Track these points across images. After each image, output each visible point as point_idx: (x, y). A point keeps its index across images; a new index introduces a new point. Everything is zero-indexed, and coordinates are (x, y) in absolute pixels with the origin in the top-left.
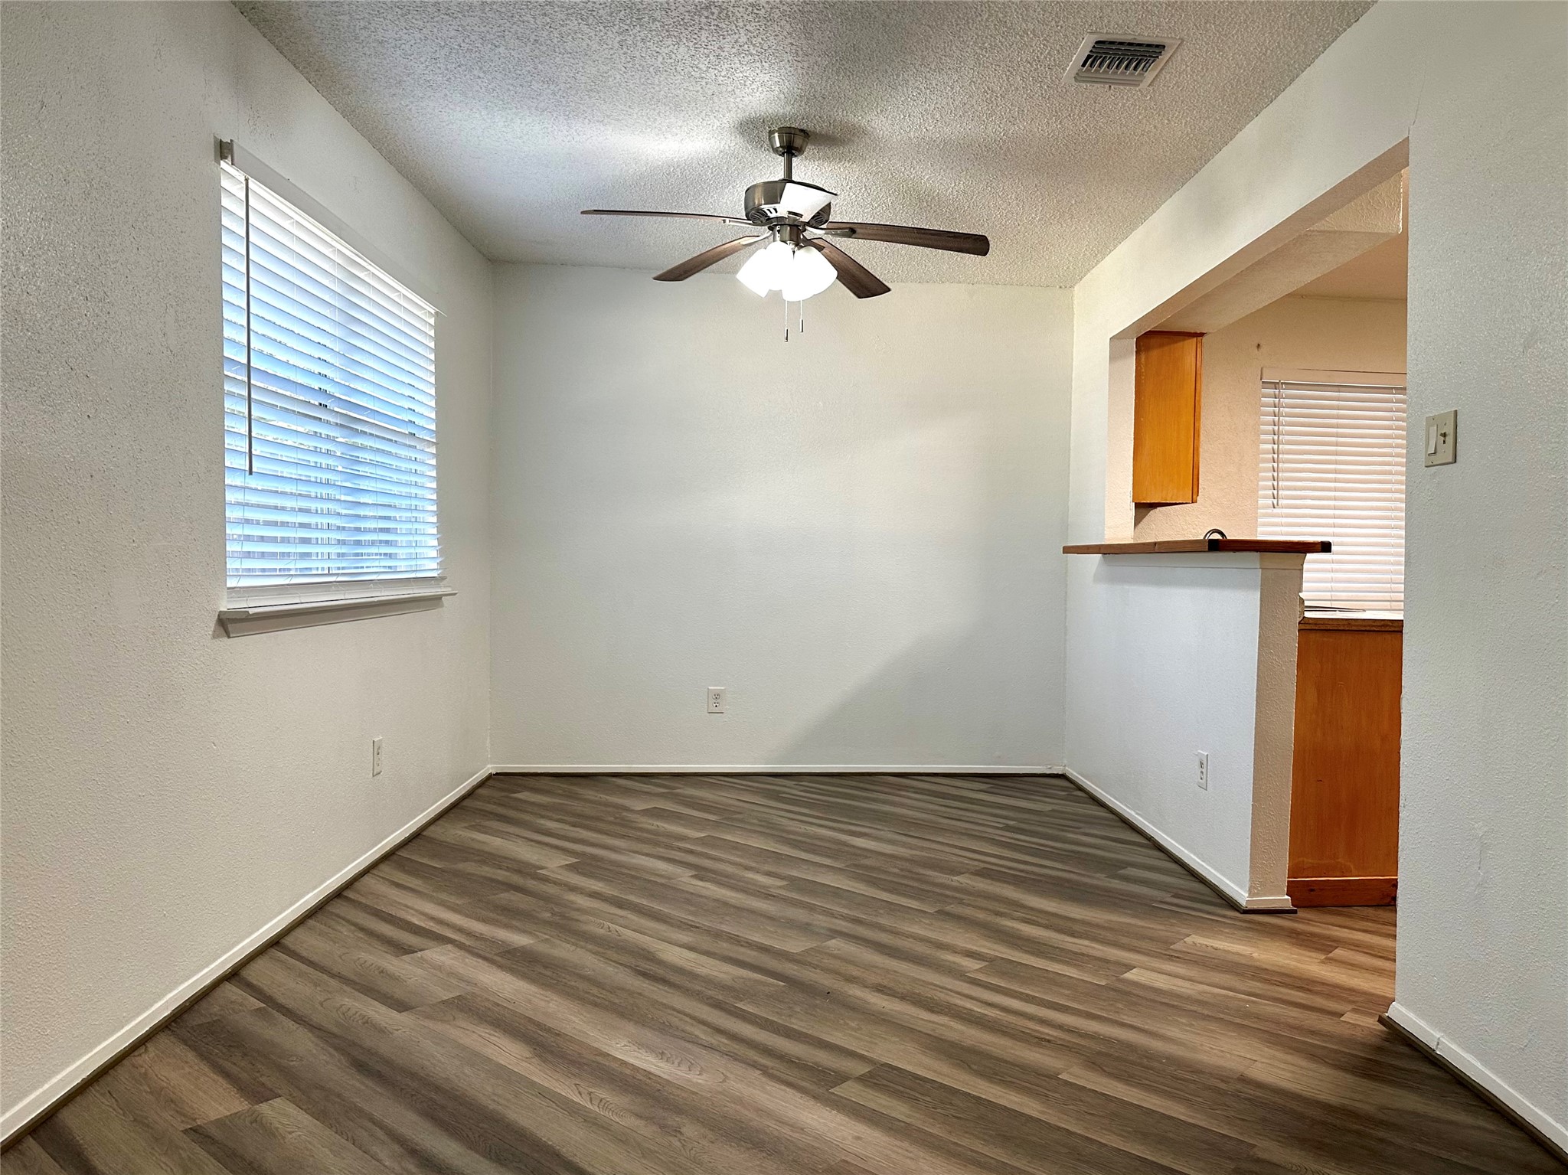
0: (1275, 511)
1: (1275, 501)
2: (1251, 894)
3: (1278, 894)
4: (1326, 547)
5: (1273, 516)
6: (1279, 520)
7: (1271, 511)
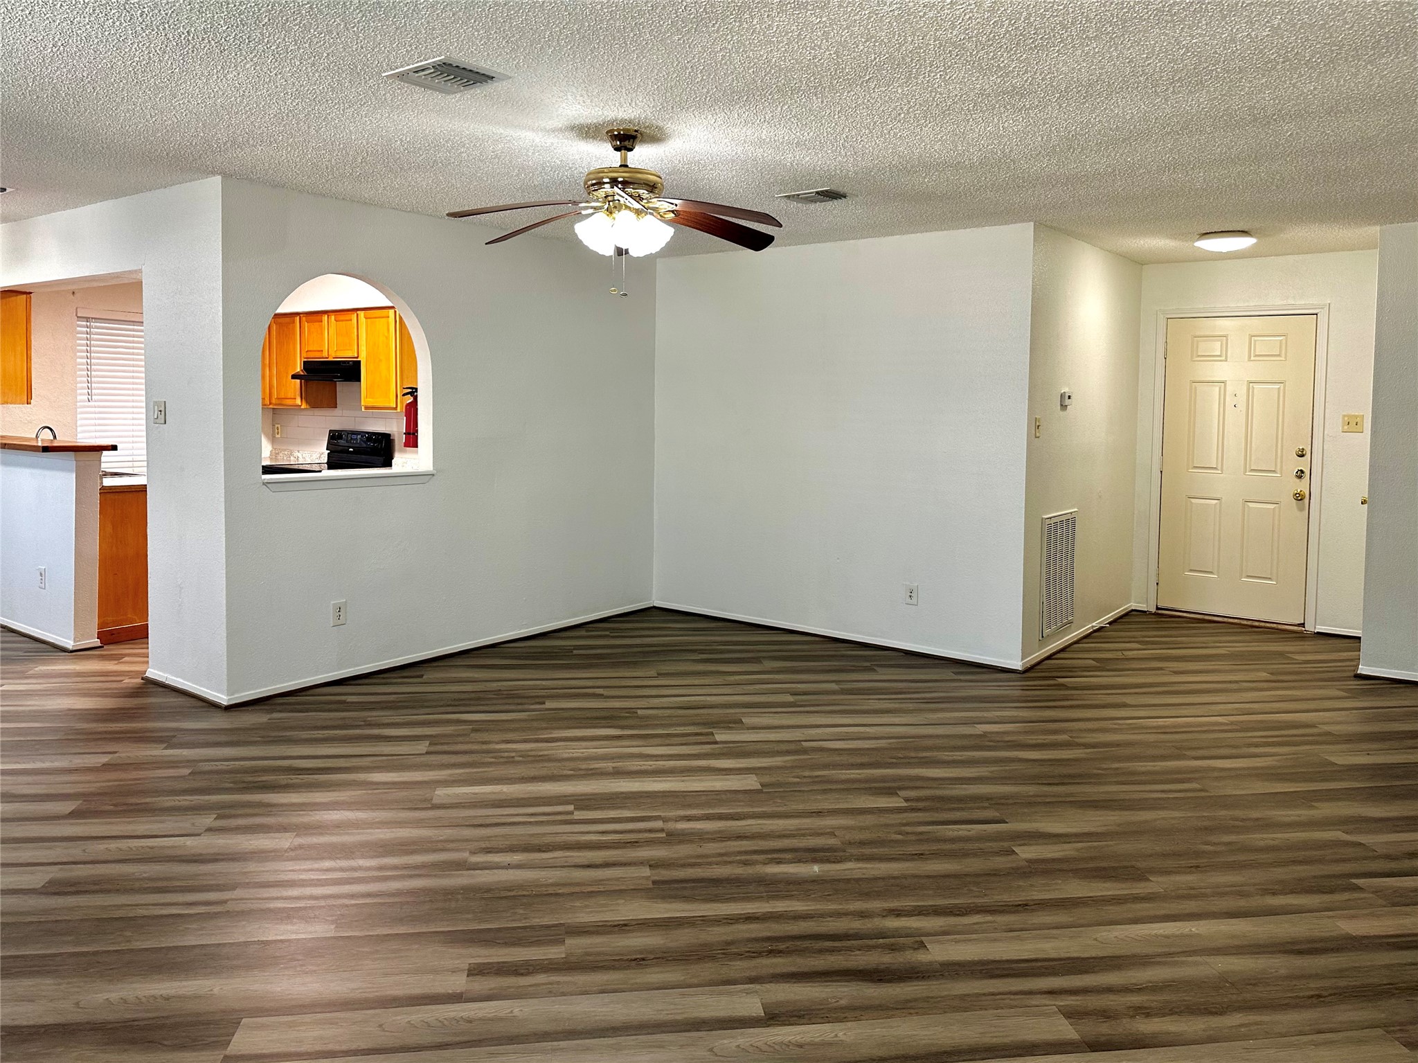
0: (90, 403)
1: (90, 397)
2: (75, 641)
3: (92, 639)
4: (114, 448)
5: (89, 407)
6: (93, 410)
7: (87, 403)
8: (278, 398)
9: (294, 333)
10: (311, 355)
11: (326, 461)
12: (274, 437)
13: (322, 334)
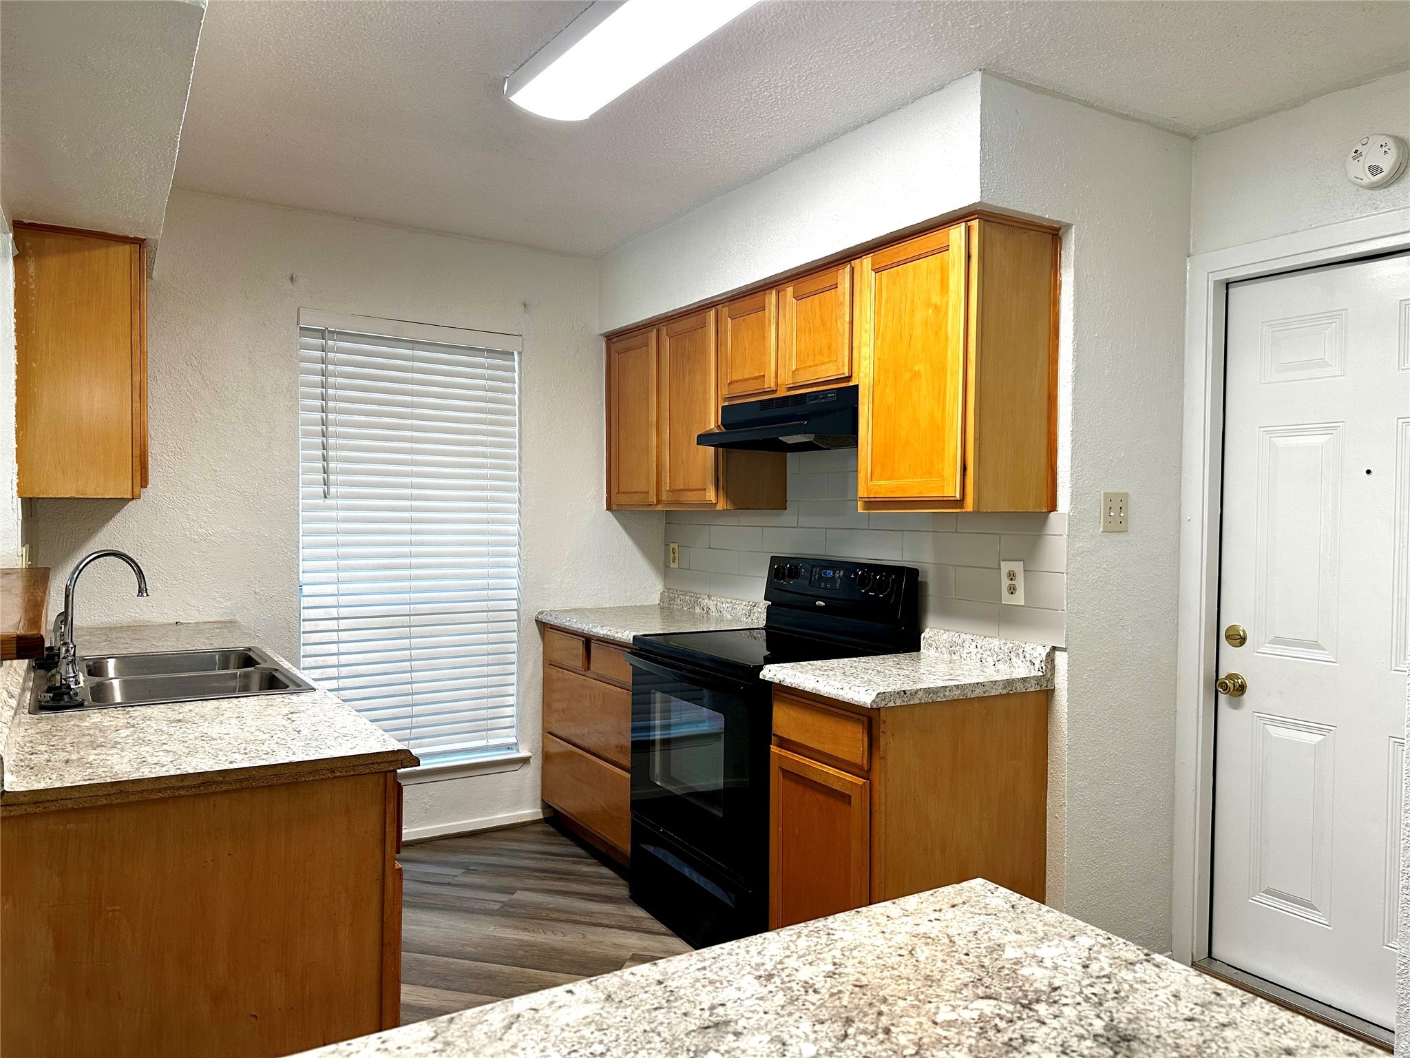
0: (328, 501)
1: (327, 489)
6: (333, 514)
7: (321, 501)
8: (672, 491)
9: (704, 352)
10: (739, 389)
11: (762, 623)
12: (667, 566)
13: (764, 337)
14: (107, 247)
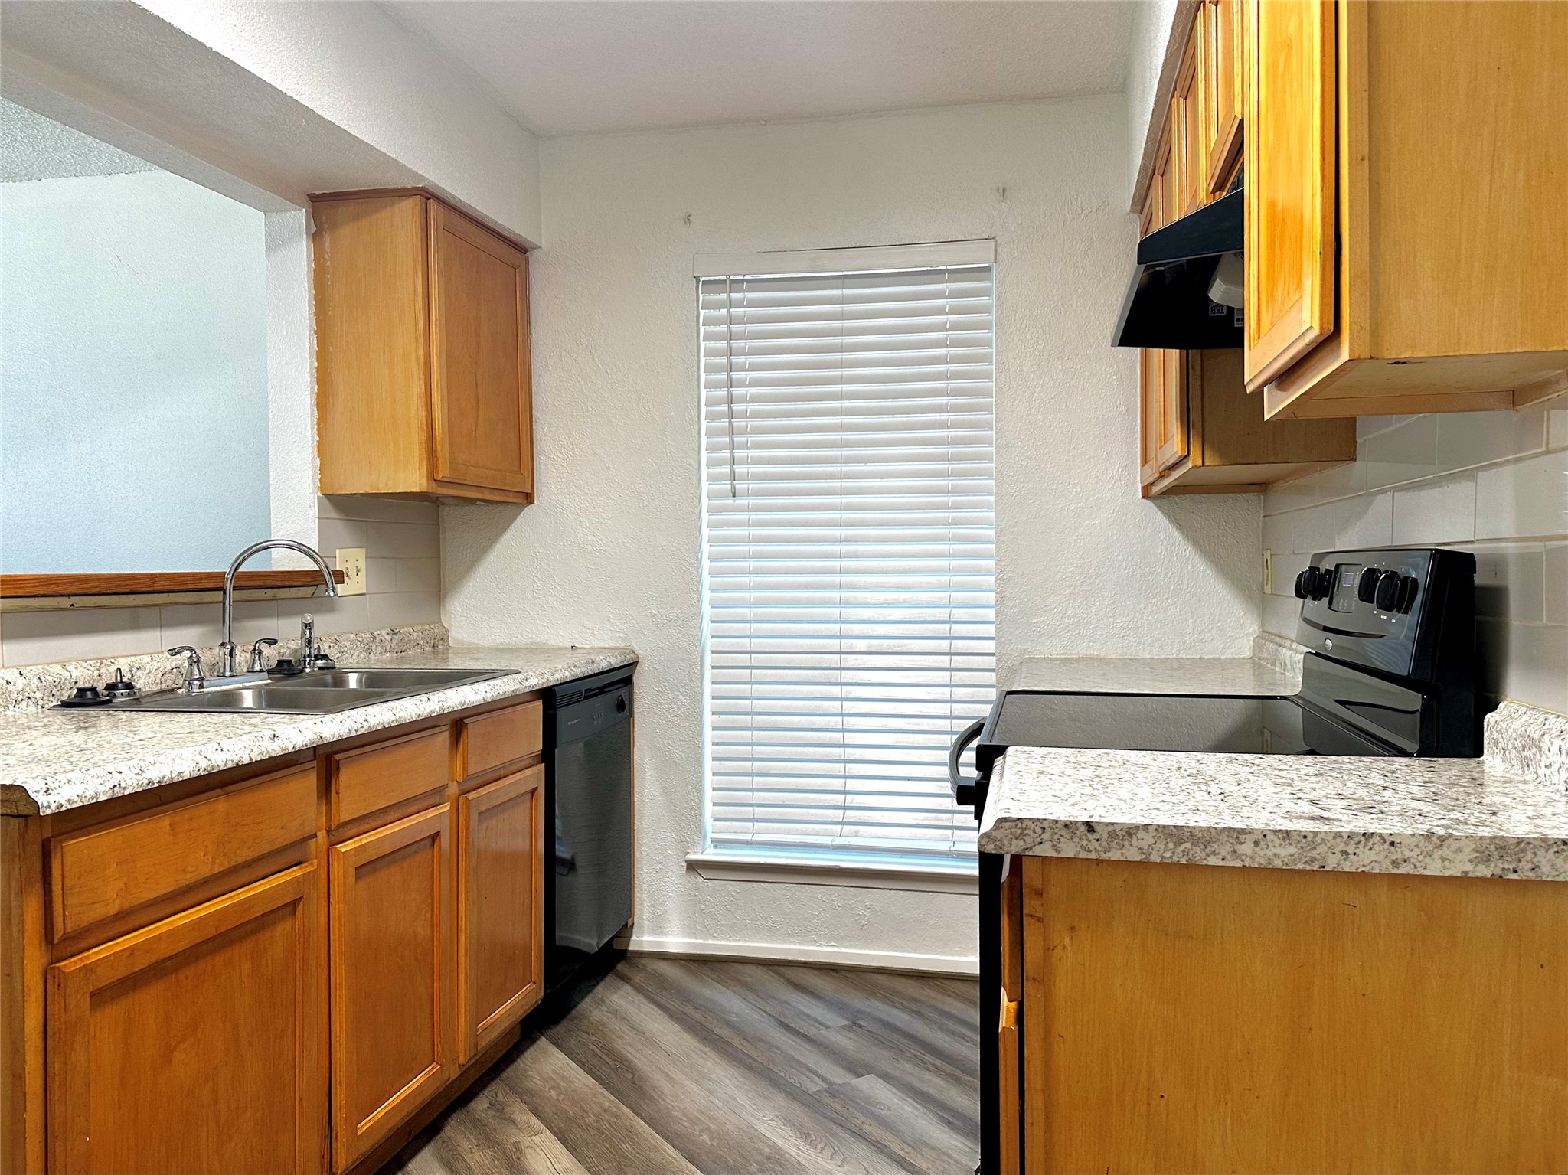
6: (743, 517)
7: (730, 501)
14: (392, 205)
